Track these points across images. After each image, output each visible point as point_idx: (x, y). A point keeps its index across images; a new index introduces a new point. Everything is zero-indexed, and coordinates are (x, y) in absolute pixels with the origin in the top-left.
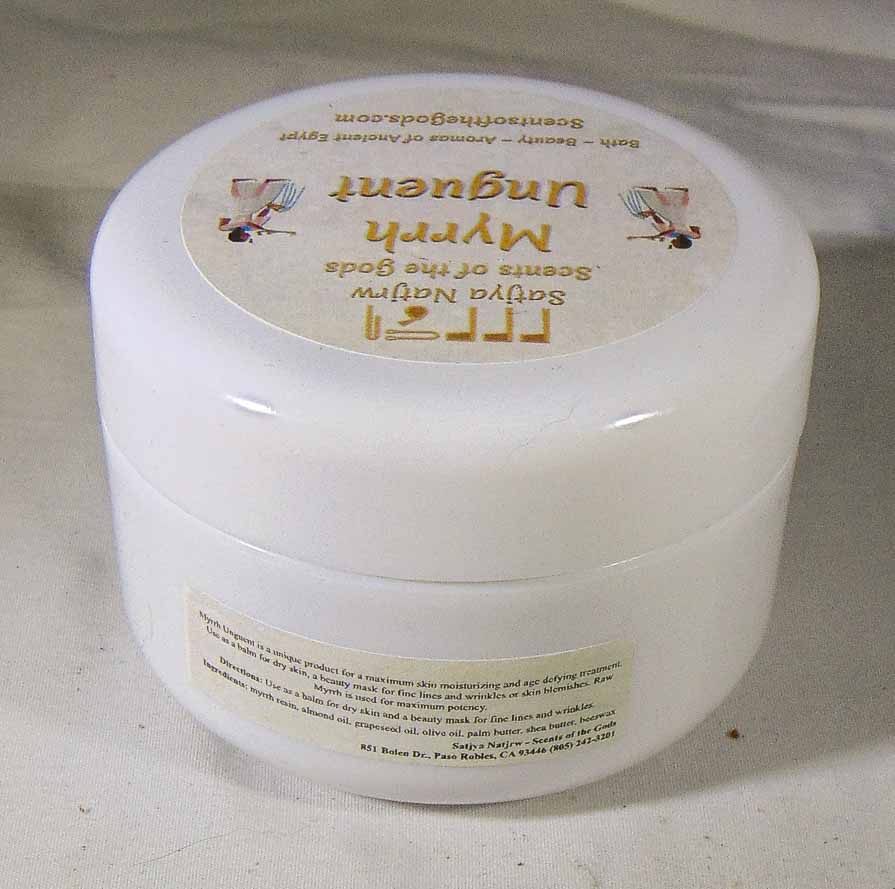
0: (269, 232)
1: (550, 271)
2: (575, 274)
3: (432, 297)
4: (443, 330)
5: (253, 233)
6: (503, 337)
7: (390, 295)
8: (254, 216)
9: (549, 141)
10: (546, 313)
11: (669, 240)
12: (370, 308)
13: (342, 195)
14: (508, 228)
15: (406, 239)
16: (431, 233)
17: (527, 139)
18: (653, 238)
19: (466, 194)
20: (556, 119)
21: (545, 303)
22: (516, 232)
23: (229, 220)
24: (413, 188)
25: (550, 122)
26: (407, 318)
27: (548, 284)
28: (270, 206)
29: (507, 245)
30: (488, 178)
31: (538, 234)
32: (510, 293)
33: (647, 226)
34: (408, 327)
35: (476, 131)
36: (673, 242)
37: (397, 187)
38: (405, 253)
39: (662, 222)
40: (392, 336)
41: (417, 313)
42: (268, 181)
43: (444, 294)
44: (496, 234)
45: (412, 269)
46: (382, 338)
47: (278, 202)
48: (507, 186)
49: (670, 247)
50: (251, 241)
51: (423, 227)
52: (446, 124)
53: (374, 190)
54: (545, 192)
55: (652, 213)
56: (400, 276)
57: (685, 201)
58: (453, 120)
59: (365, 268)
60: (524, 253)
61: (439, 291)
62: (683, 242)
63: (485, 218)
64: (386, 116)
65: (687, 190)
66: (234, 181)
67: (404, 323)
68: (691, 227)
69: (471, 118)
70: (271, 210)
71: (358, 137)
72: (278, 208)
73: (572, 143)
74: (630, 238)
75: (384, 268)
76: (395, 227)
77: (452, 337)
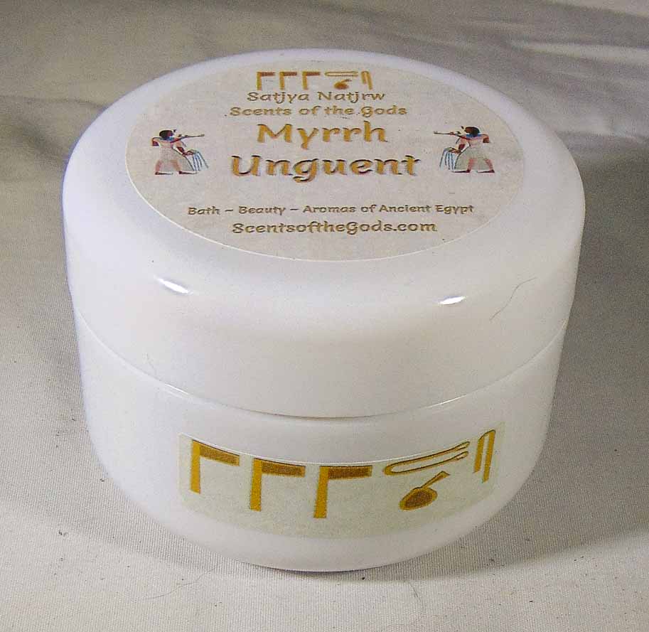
0: (452, 134)
1: (257, 112)
2: (241, 111)
3: (333, 95)
4: (323, 77)
5: (463, 133)
6: (285, 74)
7: (361, 96)
8: (467, 145)
9: (259, 211)
10: (259, 87)
11: (175, 136)
12: (371, 88)
13: (410, 161)
14: (288, 139)
15: (357, 130)
16: (341, 135)
17: (278, 211)
18: (186, 137)
19: (320, 163)
20: (255, 232)
21: (261, 93)
22: (282, 136)
23: (484, 142)
24: (360, 167)
25: (260, 229)
26: (346, 83)
27: (259, 105)
28: (459, 152)
29: (287, 128)
30: (306, 177)
31: (266, 136)
32: (283, 98)
33: (189, 145)
34: (345, 78)
35: (321, 218)
36: (172, 134)
37: (373, 167)
38: (356, 121)
39: (178, 148)
40: (354, 74)
41: (341, 86)
42: (468, 171)
43: (326, 97)
44: (296, 136)
45: (350, 111)
46: (360, 72)
47: (455, 156)
48: (291, 171)
49: (175, 131)
50: (462, 127)
51: (347, 138)
52: (345, 224)
53: (389, 164)
54: (263, 167)
55: (185, 154)
56: (357, 107)
57: (159, 165)
58: (340, 228)
59: (380, 111)
60: (275, 123)
61: (329, 99)
62: (165, 135)
63: (304, 146)
64: (395, 230)
65: (156, 174)
66: (493, 171)
67: (347, 80)
68: (157, 145)
69: (326, 231)
70: (457, 149)
71: (413, 209)
72: (452, 150)
73: (243, 210)
74: (203, 135)
75: (368, 112)
76: (367, 138)
77: (317, 74)
